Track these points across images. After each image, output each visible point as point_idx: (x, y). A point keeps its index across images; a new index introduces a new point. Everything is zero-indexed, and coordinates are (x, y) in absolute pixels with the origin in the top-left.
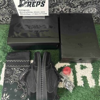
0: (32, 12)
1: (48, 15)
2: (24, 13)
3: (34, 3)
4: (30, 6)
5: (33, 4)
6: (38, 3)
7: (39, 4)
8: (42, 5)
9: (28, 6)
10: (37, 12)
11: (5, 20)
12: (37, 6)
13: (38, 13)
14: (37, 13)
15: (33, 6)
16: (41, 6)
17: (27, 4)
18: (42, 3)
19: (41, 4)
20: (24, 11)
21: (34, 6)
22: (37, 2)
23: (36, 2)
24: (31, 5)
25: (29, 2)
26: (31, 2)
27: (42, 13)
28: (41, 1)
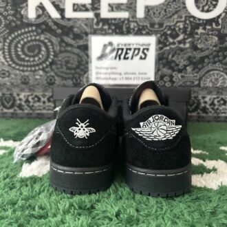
0: (120, 74)
3: (128, 51)
5: (126, 53)
6: (136, 51)
7: (138, 54)
8: (143, 56)
9: (116, 58)
10: (130, 74)
11: (31, 104)
12: (132, 58)
13: (132, 76)
14: (130, 76)
15: (125, 58)
16: (141, 58)
18: (143, 52)
19: (141, 54)
21: (128, 58)
22: (135, 49)
23: (133, 50)
25: (118, 50)
26: (122, 49)
27: (141, 76)
28: (142, 48)
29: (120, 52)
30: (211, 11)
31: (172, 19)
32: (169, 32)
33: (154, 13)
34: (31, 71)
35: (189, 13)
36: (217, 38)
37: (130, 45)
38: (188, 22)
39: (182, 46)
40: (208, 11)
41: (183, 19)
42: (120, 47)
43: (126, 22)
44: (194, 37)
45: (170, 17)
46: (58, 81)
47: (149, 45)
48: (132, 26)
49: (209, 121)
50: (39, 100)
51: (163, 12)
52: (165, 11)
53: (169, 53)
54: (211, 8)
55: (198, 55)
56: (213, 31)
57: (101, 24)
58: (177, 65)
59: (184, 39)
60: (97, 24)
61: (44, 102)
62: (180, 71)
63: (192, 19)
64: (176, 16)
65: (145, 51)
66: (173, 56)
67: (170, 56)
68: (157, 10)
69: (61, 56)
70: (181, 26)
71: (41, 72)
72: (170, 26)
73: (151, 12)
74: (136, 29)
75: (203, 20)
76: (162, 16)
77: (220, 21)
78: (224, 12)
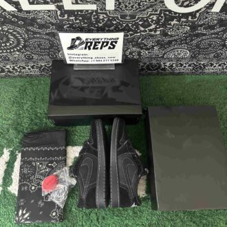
0: (92, 58)
1: (120, 62)
2: (77, 59)
4: (90, 49)
5: (95, 45)
6: (105, 44)
7: (107, 45)
8: (112, 47)
9: (85, 48)
10: (100, 58)
12: (101, 48)
13: (103, 60)
15: (94, 48)
16: (110, 48)
17: (84, 46)
18: (111, 44)
19: (109, 45)
20: (77, 56)
21: (97, 48)
22: (103, 43)
24: (92, 47)
25: (87, 43)
26: (91, 43)
27: (110, 59)
28: (110, 41)
29: (89, 44)
30: (191, 6)
31: (146, 12)
32: (140, 23)
33: (126, 6)
34: (7, 52)
35: (166, 7)
36: (189, 28)
37: (98, 39)
38: (162, 15)
39: (153, 33)
40: (187, 6)
41: (158, 12)
42: (89, 40)
43: (94, 13)
44: (166, 27)
45: (144, 10)
46: (35, 57)
47: (118, 39)
48: (101, 17)
49: (166, 75)
50: (24, 68)
51: (136, 5)
52: (139, 4)
53: (140, 38)
54: (192, 4)
55: (167, 39)
56: (187, 22)
57: (66, 15)
58: (146, 46)
59: (156, 28)
60: (62, 15)
61: (29, 69)
62: (148, 49)
63: (167, 13)
64: (150, 10)
65: (114, 43)
66: (142, 40)
67: (140, 40)
68: (129, 4)
69: (32, 41)
70: (155, 18)
71: (17, 53)
72: (143, 18)
73: (123, 5)
74: (106, 19)
75: (179, 14)
76: (134, 9)
77: (198, 15)
78: (205, 7)
